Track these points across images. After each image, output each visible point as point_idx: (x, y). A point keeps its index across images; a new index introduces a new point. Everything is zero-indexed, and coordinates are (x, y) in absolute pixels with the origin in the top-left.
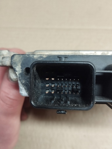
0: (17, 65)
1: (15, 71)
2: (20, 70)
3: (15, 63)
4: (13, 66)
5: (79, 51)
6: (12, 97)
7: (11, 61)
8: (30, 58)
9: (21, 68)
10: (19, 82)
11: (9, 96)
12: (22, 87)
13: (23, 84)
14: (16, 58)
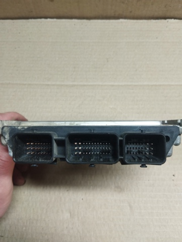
0: (6, 134)
1: (5, 138)
2: (8, 137)
3: (4, 133)
4: (4, 135)
5: (54, 121)
6: (4, 159)
7: (2, 131)
8: (15, 128)
9: (9, 136)
10: (8, 146)
11: (1, 158)
12: (10, 150)
13: (11, 148)
14: (5, 129)
